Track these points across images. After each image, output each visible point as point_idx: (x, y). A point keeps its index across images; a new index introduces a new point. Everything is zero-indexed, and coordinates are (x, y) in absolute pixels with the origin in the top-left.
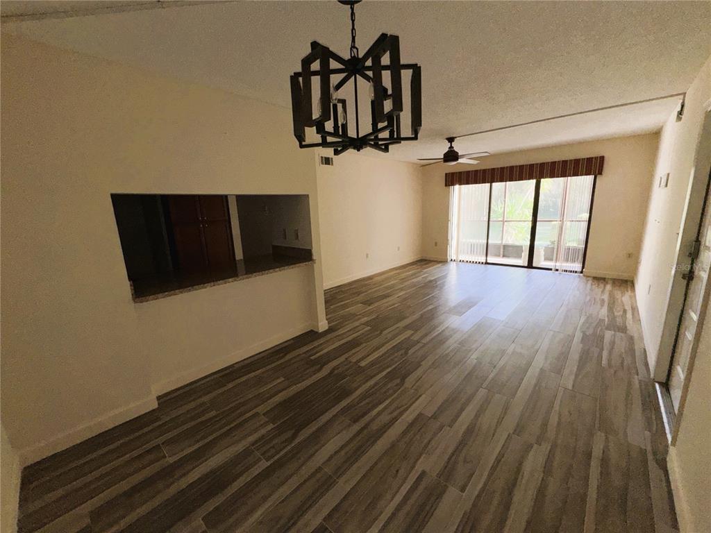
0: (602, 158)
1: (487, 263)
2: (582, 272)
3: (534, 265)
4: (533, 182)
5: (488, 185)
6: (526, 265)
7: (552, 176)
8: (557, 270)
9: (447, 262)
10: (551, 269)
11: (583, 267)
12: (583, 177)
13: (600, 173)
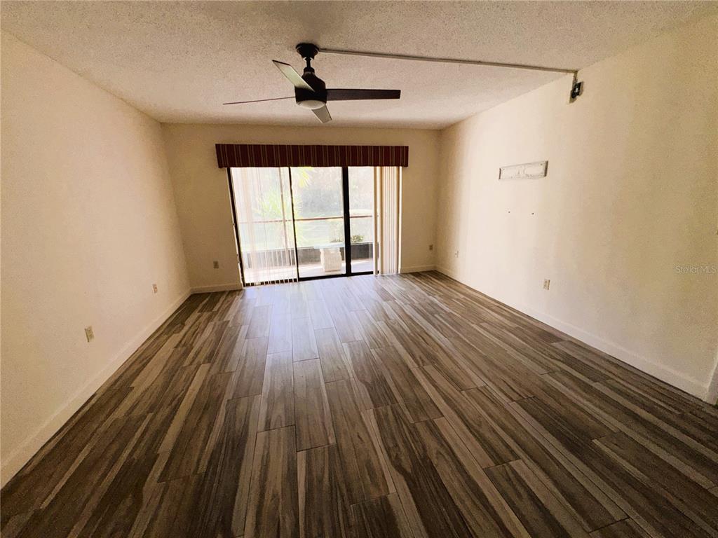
1: (299, 279)
9: (242, 289)
13: (407, 165)
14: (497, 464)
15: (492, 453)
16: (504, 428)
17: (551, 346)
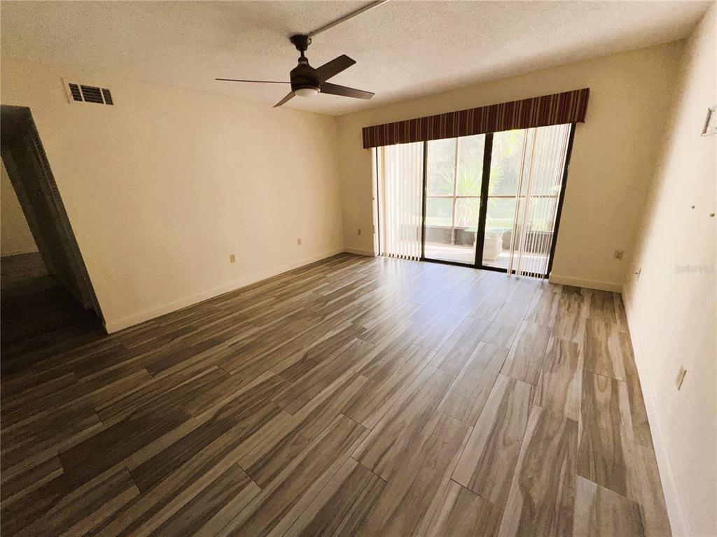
0: (585, 93)
1: (423, 259)
2: (547, 277)
3: (484, 263)
4: (482, 138)
5: (420, 144)
6: (473, 262)
7: (508, 126)
8: (514, 272)
9: (374, 257)
10: (505, 271)
11: (549, 270)
12: (555, 126)
13: (582, 119)
14: (247, 472)
15: (260, 464)
16: (302, 465)
17: (569, 477)
